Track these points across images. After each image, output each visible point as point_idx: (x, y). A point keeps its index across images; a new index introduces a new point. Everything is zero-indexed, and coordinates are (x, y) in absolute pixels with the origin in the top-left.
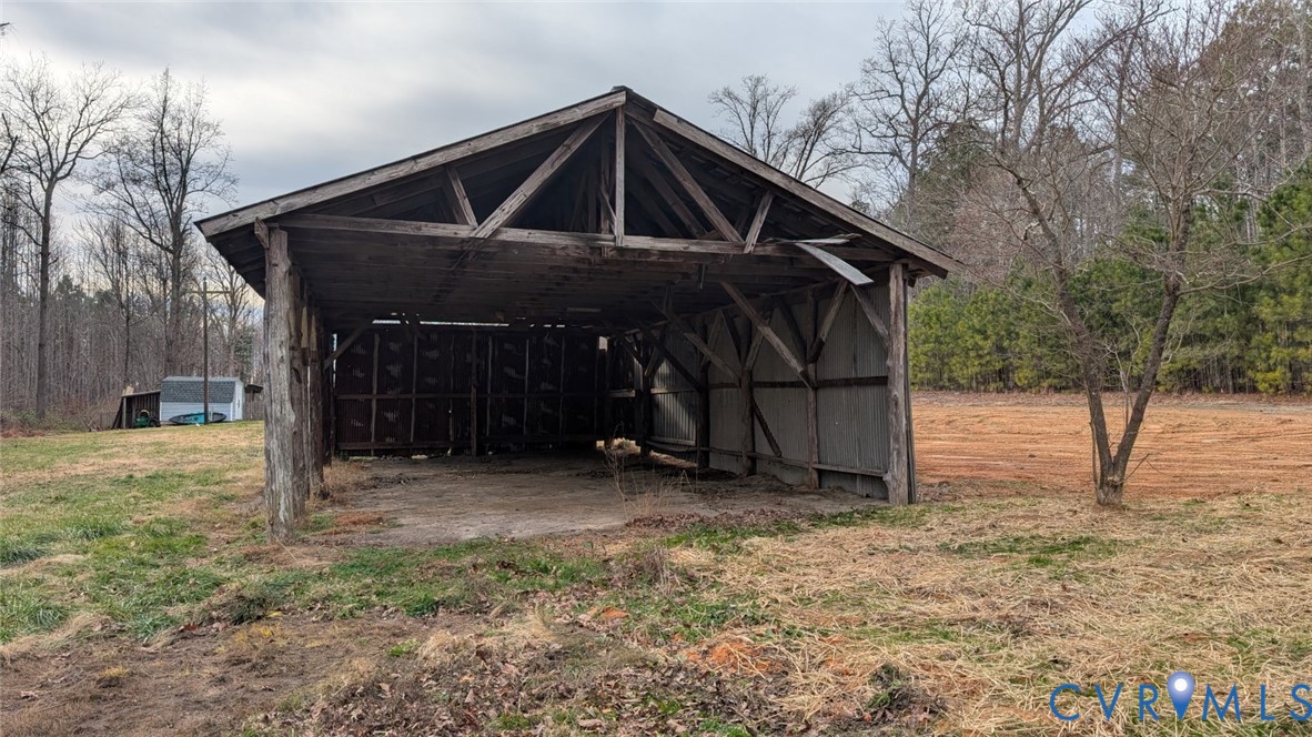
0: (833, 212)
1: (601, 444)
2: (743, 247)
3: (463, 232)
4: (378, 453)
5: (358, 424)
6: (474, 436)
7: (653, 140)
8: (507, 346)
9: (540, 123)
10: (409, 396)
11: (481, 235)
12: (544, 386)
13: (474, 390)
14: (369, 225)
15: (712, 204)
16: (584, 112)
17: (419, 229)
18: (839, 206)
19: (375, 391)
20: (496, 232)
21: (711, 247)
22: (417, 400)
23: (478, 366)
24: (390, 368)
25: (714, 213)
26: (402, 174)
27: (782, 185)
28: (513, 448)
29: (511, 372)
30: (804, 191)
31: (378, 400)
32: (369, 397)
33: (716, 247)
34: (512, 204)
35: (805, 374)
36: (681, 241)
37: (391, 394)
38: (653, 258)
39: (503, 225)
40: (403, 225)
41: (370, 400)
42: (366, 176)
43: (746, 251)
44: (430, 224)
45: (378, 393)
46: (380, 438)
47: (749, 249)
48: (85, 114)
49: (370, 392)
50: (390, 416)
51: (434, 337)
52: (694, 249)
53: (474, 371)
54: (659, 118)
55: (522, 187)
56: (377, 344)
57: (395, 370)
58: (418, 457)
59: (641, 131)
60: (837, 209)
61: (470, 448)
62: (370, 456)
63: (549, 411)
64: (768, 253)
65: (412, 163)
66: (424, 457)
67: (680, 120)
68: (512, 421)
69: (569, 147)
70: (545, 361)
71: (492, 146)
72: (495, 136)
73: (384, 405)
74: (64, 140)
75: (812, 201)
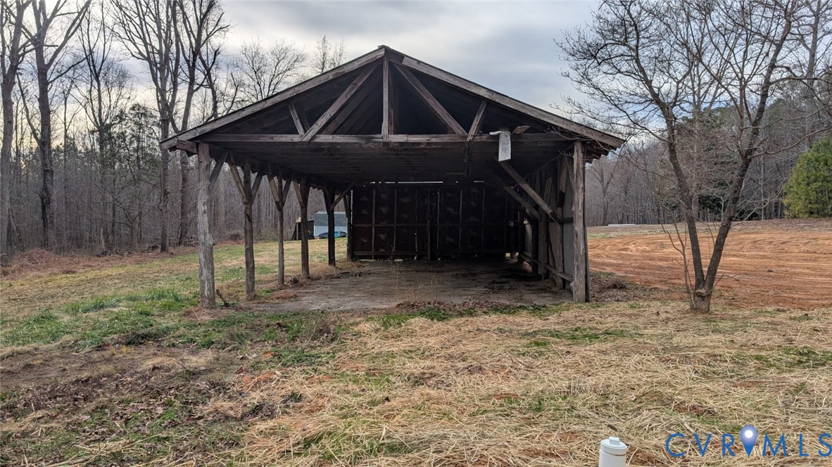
0: (523, 111)
1: (508, 255)
2: (466, 137)
3: (296, 138)
4: (376, 258)
5: (365, 241)
6: (429, 249)
7: (407, 75)
8: (449, 195)
9: (334, 73)
10: (391, 225)
11: (304, 140)
12: (472, 219)
13: (429, 222)
14: (246, 138)
15: (446, 112)
16: (360, 63)
17: (272, 138)
18: (528, 107)
19: (374, 222)
20: (314, 137)
21: (445, 138)
22: (397, 227)
23: (431, 207)
24: (382, 209)
25: (447, 116)
26: (258, 109)
27: (487, 97)
28: (453, 257)
29: (450, 210)
30: (503, 99)
31: (375, 227)
32: (370, 225)
33: (448, 138)
34: (322, 121)
35: (553, 214)
36: (425, 136)
37: (383, 224)
38: (423, 146)
39: (317, 133)
40: (263, 137)
41: (371, 227)
42: (241, 112)
43: (468, 140)
44: (278, 135)
45: (376, 223)
46: (376, 249)
47: (470, 138)
48: (277, 68)
49: (371, 222)
50: (382, 236)
51: (406, 190)
52: (434, 140)
53: (429, 210)
54: (405, 62)
55: (329, 111)
56: (374, 194)
57: (384, 210)
58: (398, 260)
59: (400, 70)
60: (526, 109)
61: (427, 256)
62: (371, 259)
63: (475, 234)
64: (483, 140)
65: (264, 103)
66: (401, 260)
67: (419, 62)
68: (451, 240)
69: (356, 84)
70: (472, 203)
71: (307, 89)
72: (309, 83)
73: (379, 230)
74: (267, 83)
75: (508, 105)
